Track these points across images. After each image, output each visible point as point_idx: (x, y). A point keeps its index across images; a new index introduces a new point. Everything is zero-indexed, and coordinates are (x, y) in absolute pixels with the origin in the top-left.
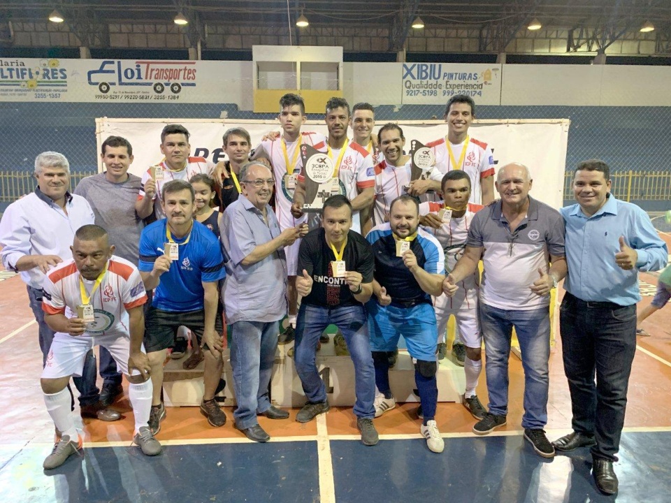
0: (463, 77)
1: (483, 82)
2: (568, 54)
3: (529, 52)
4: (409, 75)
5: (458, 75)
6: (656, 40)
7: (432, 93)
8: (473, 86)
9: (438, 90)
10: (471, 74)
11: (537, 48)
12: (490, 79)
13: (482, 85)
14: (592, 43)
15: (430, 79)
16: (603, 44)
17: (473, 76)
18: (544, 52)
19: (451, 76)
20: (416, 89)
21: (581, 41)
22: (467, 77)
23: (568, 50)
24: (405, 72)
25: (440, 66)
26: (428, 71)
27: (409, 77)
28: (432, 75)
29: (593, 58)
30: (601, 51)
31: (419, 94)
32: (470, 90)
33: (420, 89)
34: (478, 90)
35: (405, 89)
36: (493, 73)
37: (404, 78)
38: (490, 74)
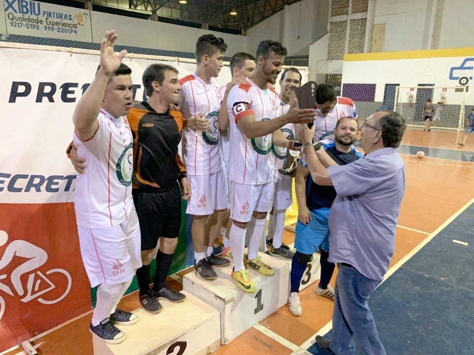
0: (60, 16)
1: (77, 23)
2: (130, 10)
3: (103, 4)
4: (10, 9)
5: (55, 14)
6: (180, 10)
7: (35, 27)
8: (69, 25)
9: (39, 24)
10: (66, 15)
11: (109, 2)
12: (82, 21)
13: (76, 25)
14: (147, 5)
15: (31, 14)
16: (155, 7)
17: (68, 17)
18: (114, 5)
19: (50, 14)
20: (19, 21)
21: (139, 3)
22: (63, 17)
23: (130, 7)
24: (7, 5)
25: (39, 4)
26: (29, 7)
27: (10, 10)
28: (33, 11)
29: (149, 15)
30: (154, 12)
31: (22, 26)
32: (67, 28)
33: (23, 22)
34: (74, 29)
35: (9, 21)
36: (84, 17)
37: (6, 10)
38: (81, 17)
